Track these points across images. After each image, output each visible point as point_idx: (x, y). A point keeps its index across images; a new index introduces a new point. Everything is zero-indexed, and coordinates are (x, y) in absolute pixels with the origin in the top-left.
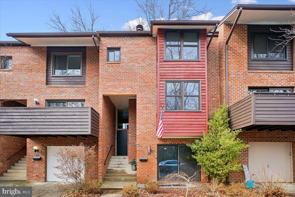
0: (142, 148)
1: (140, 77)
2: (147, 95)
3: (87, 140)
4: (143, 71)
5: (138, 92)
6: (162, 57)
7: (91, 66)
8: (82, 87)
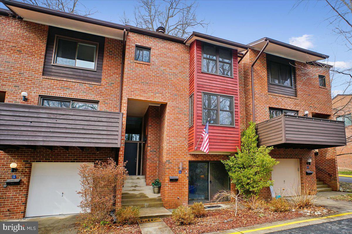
0: (172, 165)
1: (171, 83)
2: (179, 104)
3: (98, 154)
4: (175, 78)
5: (169, 99)
6: (200, 68)
7: (110, 61)
8: (96, 85)
